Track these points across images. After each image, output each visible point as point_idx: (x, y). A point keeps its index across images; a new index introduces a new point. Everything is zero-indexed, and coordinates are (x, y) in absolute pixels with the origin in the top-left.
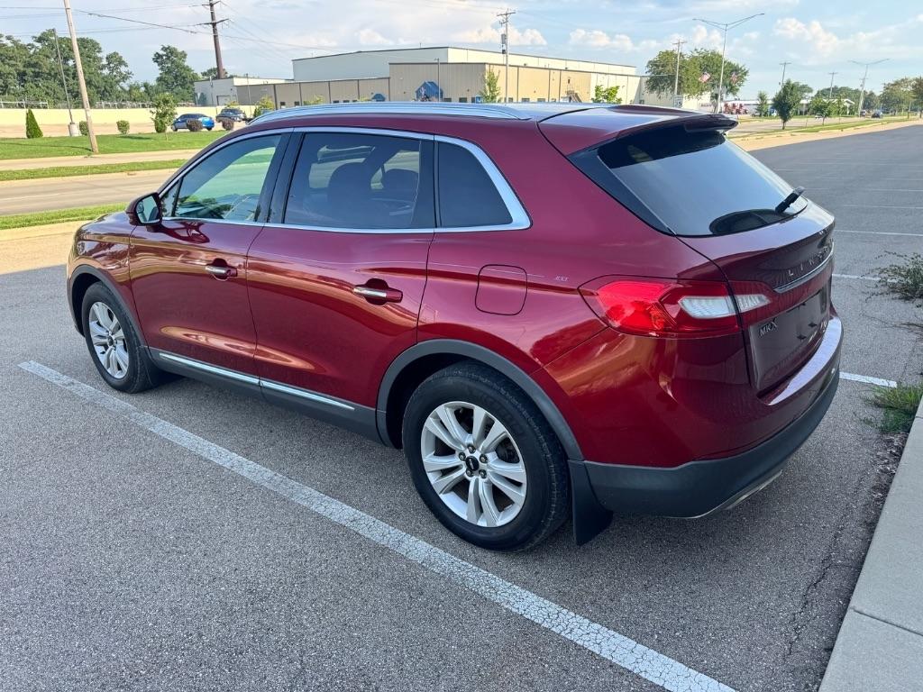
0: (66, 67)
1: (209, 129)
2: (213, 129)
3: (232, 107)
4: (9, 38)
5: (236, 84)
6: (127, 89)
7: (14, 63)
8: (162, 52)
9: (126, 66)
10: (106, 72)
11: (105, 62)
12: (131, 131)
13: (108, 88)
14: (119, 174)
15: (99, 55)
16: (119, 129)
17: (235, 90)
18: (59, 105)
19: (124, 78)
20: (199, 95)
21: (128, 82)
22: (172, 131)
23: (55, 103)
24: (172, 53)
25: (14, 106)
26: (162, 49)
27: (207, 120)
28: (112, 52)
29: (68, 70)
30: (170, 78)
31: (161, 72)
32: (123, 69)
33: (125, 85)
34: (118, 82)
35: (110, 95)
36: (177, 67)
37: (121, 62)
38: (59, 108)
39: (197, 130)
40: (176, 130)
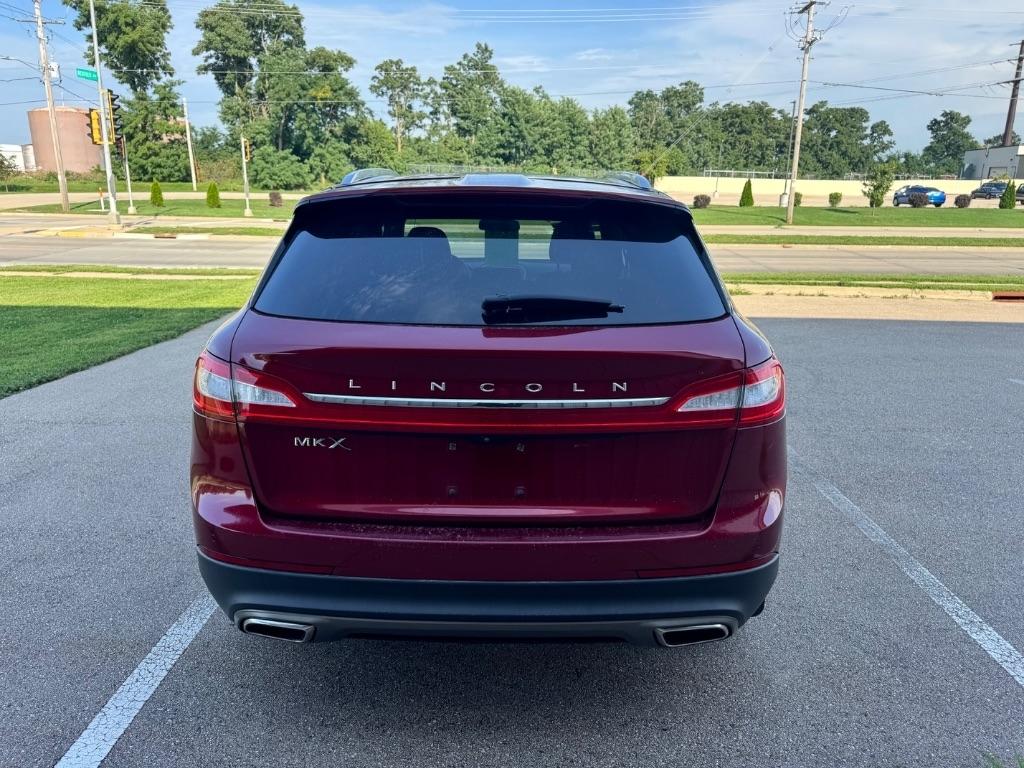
0: (826, 137)
1: (938, 205)
2: (942, 206)
3: (999, 181)
4: (780, 112)
5: (1020, 153)
6: (885, 160)
7: (777, 134)
8: (940, 118)
9: (891, 134)
10: (866, 142)
11: (868, 132)
12: (842, 204)
13: (863, 159)
14: (775, 246)
15: (864, 125)
16: (830, 201)
17: (1017, 159)
18: (808, 176)
19: (884, 147)
20: (967, 166)
21: (888, 152)
22: (892, 205)
23: (803, 174)
24: (952, 119)
25: (764, 176)
26: (943, 115)
27: (937, 194)
28: (879, 121)
29: (827, 141)
30: (941, 147)
31: (932, 140)
32: (886, 139)
33: (884, 156)
34: (875, 153)
35: (863, 166)
36: (955, 134)
37: (887, 131)
38: (807, 179)
39: (919, 206)
40: (897, 205)
